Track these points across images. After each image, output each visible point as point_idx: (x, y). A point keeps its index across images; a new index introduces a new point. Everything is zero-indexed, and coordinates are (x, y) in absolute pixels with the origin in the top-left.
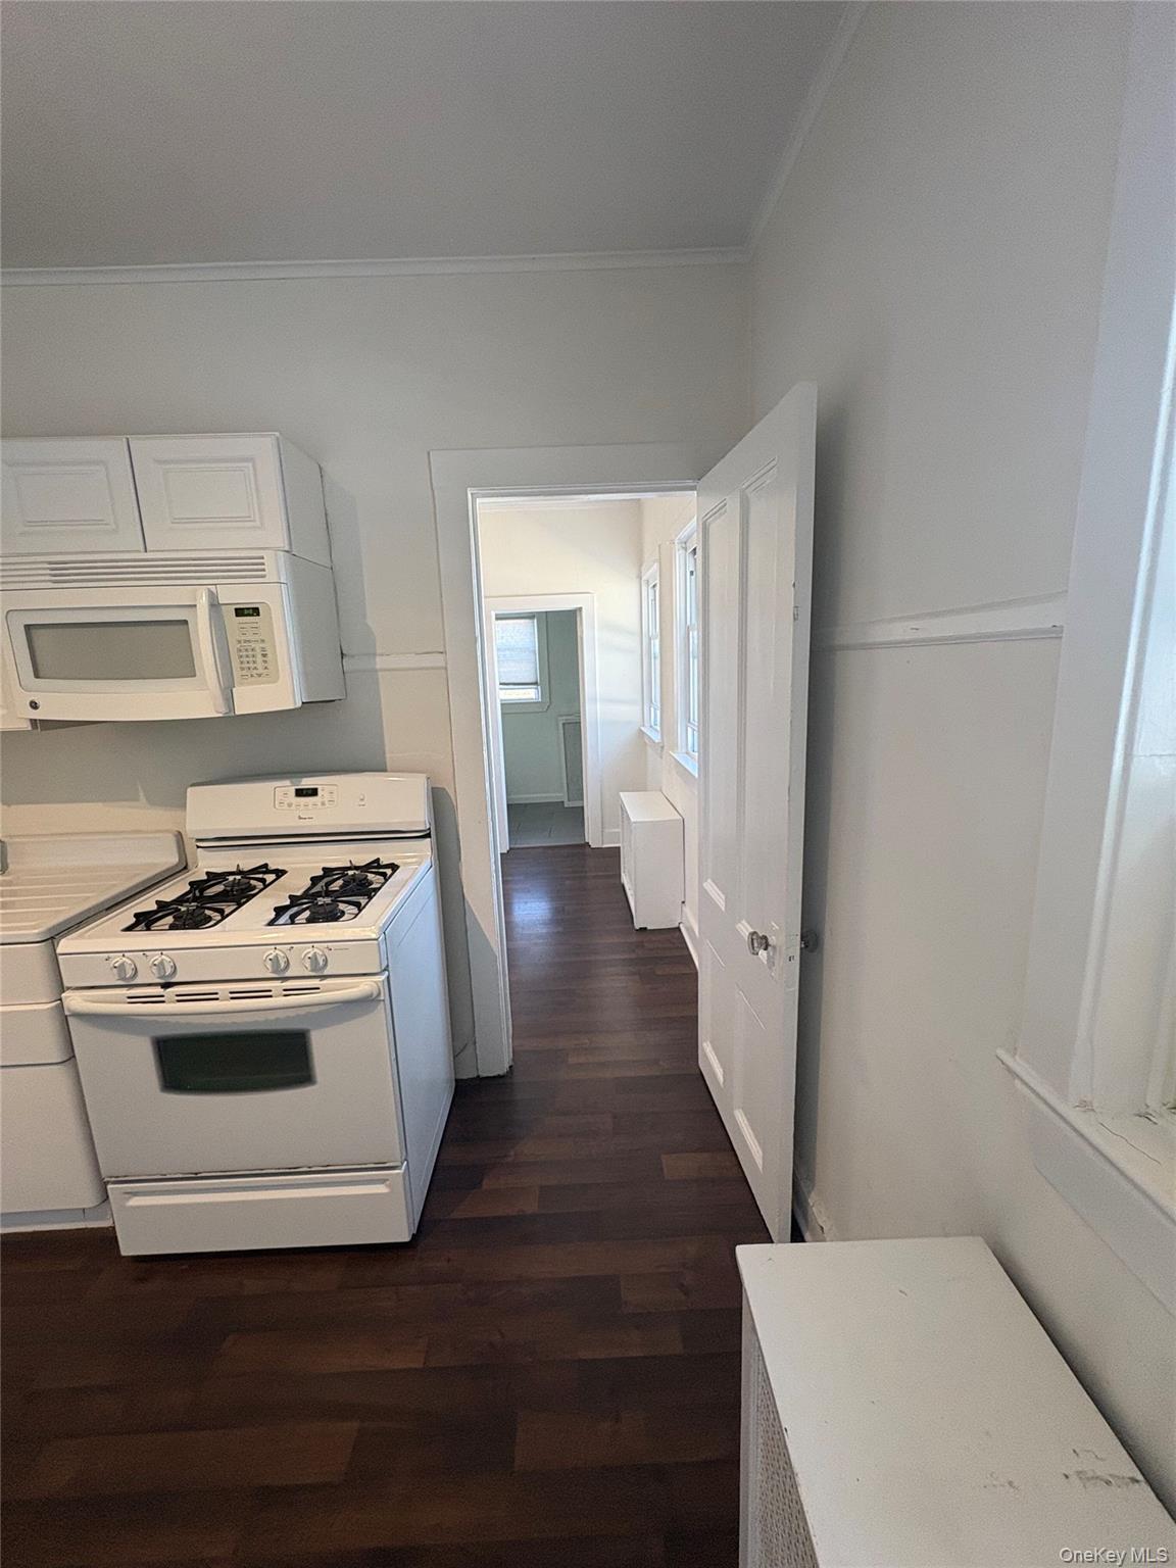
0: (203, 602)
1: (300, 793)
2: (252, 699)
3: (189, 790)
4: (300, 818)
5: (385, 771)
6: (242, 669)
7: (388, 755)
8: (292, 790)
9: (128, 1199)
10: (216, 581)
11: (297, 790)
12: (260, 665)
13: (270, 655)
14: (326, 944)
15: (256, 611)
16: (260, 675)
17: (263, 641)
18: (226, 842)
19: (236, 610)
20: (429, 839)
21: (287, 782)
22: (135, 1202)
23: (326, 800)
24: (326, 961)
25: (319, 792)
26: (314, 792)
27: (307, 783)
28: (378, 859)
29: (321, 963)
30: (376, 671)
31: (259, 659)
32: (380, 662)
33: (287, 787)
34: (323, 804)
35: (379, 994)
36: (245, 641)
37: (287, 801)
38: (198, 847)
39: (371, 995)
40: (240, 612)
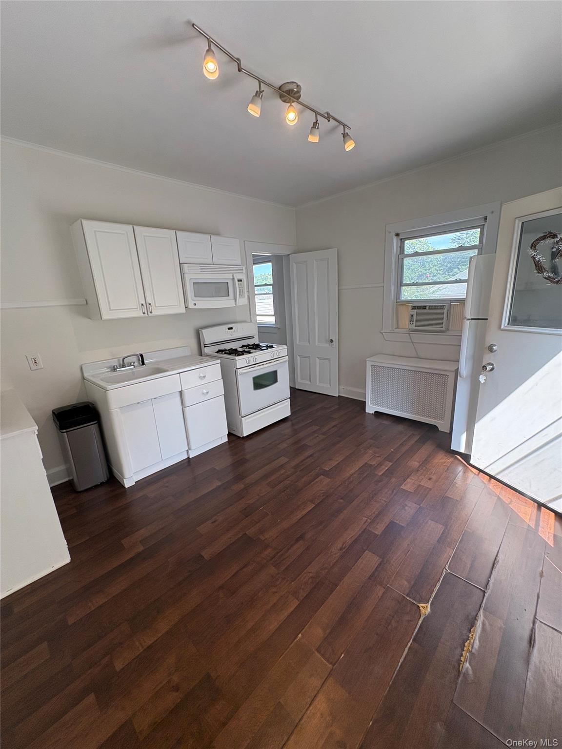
1: (229, 329)
4: (231, 335)
9: (246, 421)
12: (242, 293)
14: (280, 350)
15: (241, 281)
16: (242, 296)
17: (242, 288)
18: (213, 344)
24: (280, 354)
25: (233, 328)
27: (230, 326)
33: (226, 327)
34: (234, 331)
36: (239, 287)
37: (227, 331)
38: (205, 347)
40: (238, 281)
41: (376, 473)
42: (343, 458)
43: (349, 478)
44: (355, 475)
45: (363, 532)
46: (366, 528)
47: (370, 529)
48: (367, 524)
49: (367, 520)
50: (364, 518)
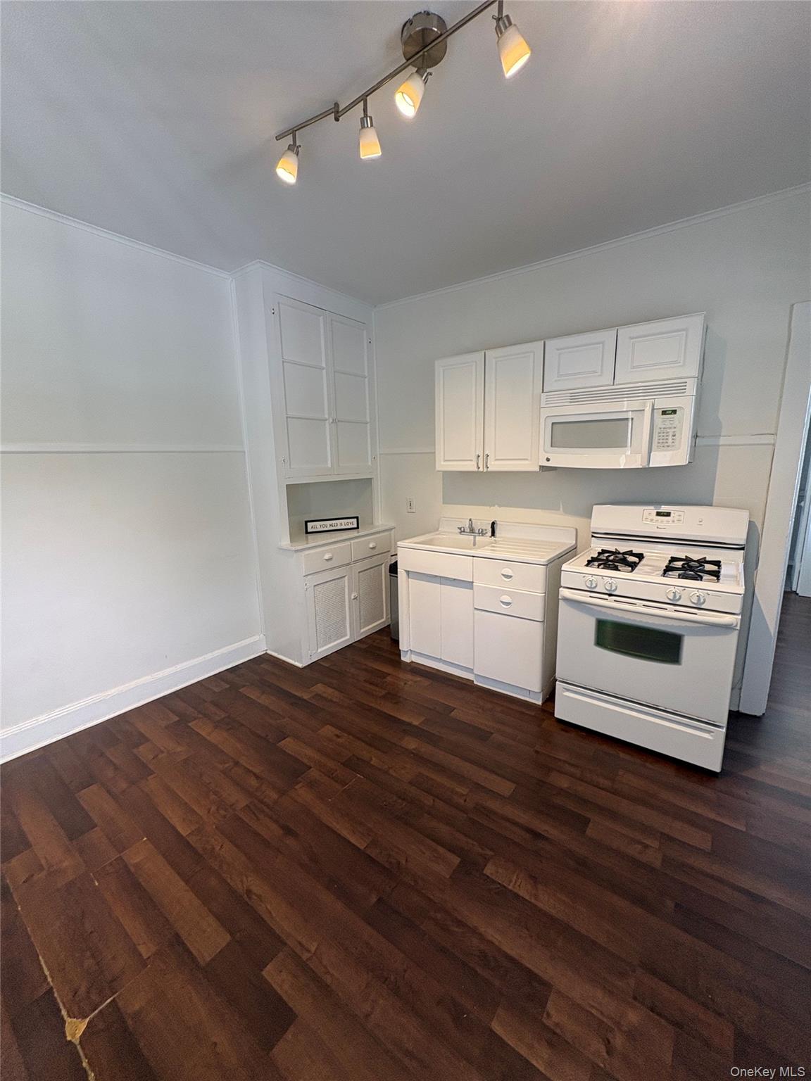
0: (648, 409)
1: (659, 514)
2: (660, 459)
3: (595, 507)
4: (658, 528)
5: (711, 505)
6: (659, 443)
7: (715, 497)
8: (654, 512)
9: (564, 692)
10: (655, 397)
11: (657, 512)
12: (670, 440)
13: (677, 435)
14: (706, 591)
15: (674, 412)
16: (668, 446)
17: (675, 428)
18: (609, 536)
19: (663, 411)
20: (742, 551)
21: (652, 507)
22: (567, 694)
23: (675, 519)
24: (705, 600)
25: (672, 515)
26: (668, 514)
27: (664, 509)
28: (705, 558)
29: (702, 601)
30: (719, 446)
31: (670, 438)
32: (722, 441)
33: (652, 510)
34: (673, 521)
35: (736, 626)
36: (664, 428)
37: (650, 517)
38: (593, 536)
39: (732, 624)
40: (664, 413)
41: (500, 1011)
42: (553, 912)
43: (460, 923)
44: (475, 941)
45: (278, 938)
46: (286, 944)
47: (281, 955)
48: (298, 950)
49: (308, 951)
50: (315, 944)
